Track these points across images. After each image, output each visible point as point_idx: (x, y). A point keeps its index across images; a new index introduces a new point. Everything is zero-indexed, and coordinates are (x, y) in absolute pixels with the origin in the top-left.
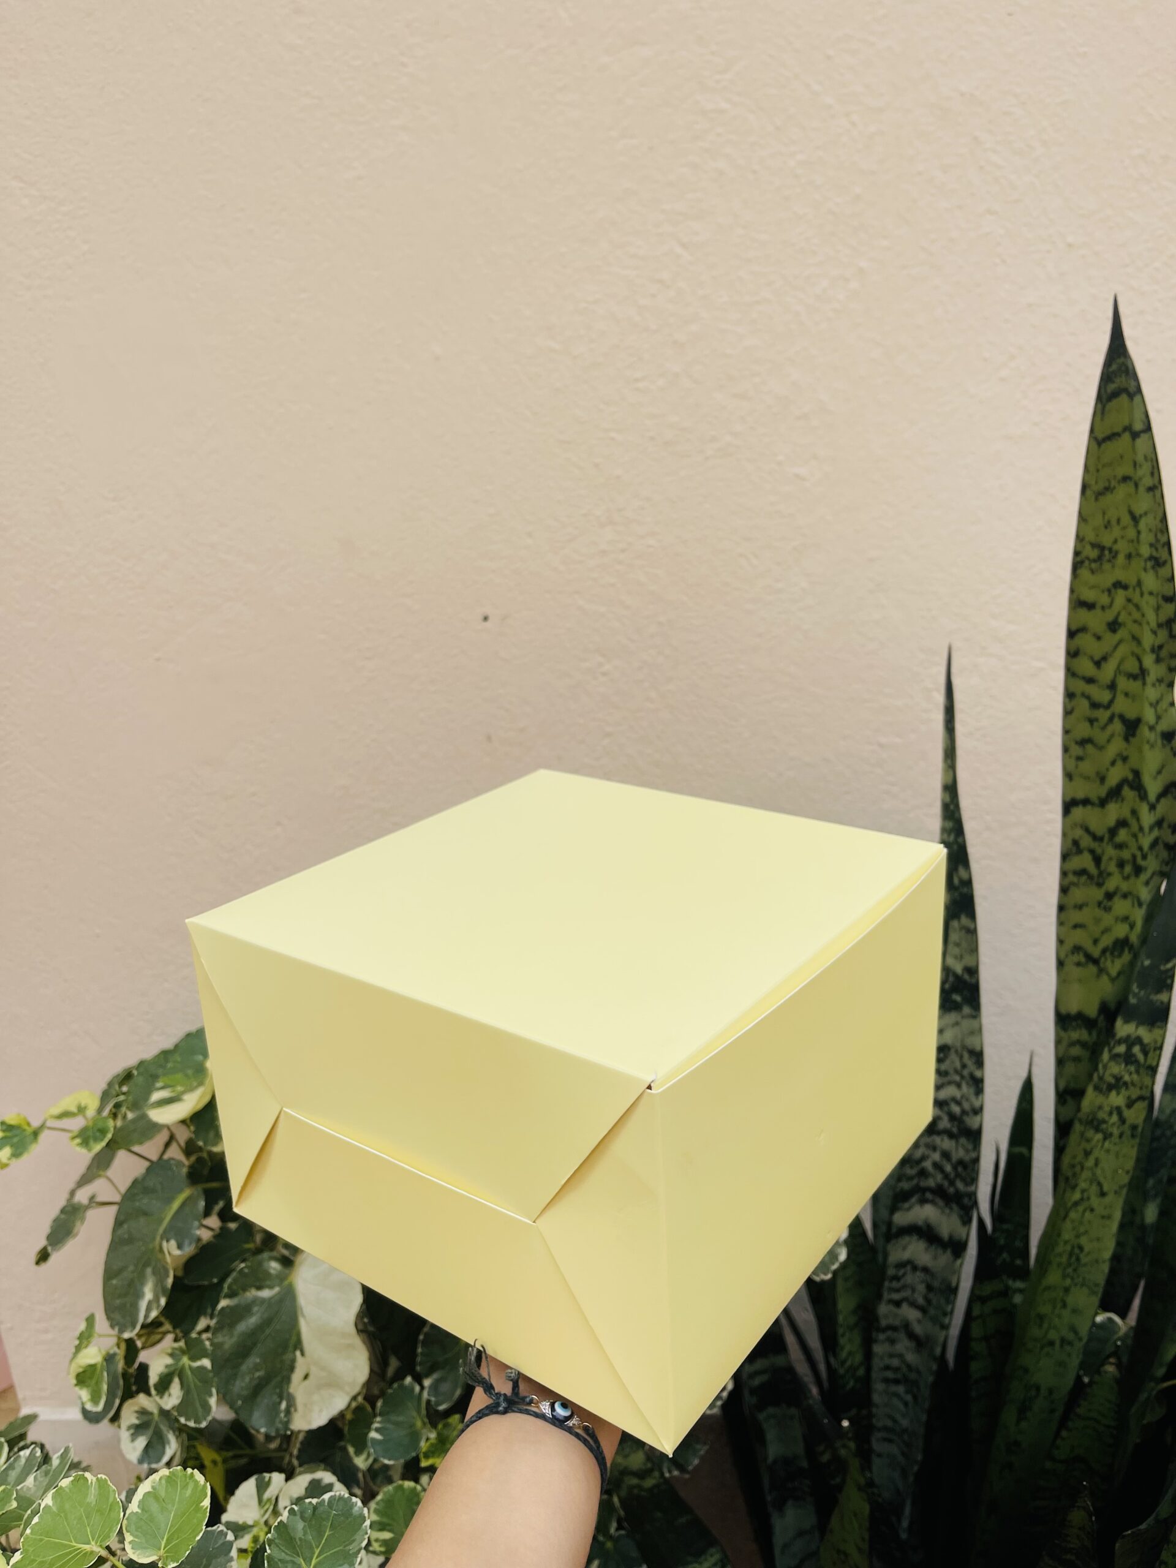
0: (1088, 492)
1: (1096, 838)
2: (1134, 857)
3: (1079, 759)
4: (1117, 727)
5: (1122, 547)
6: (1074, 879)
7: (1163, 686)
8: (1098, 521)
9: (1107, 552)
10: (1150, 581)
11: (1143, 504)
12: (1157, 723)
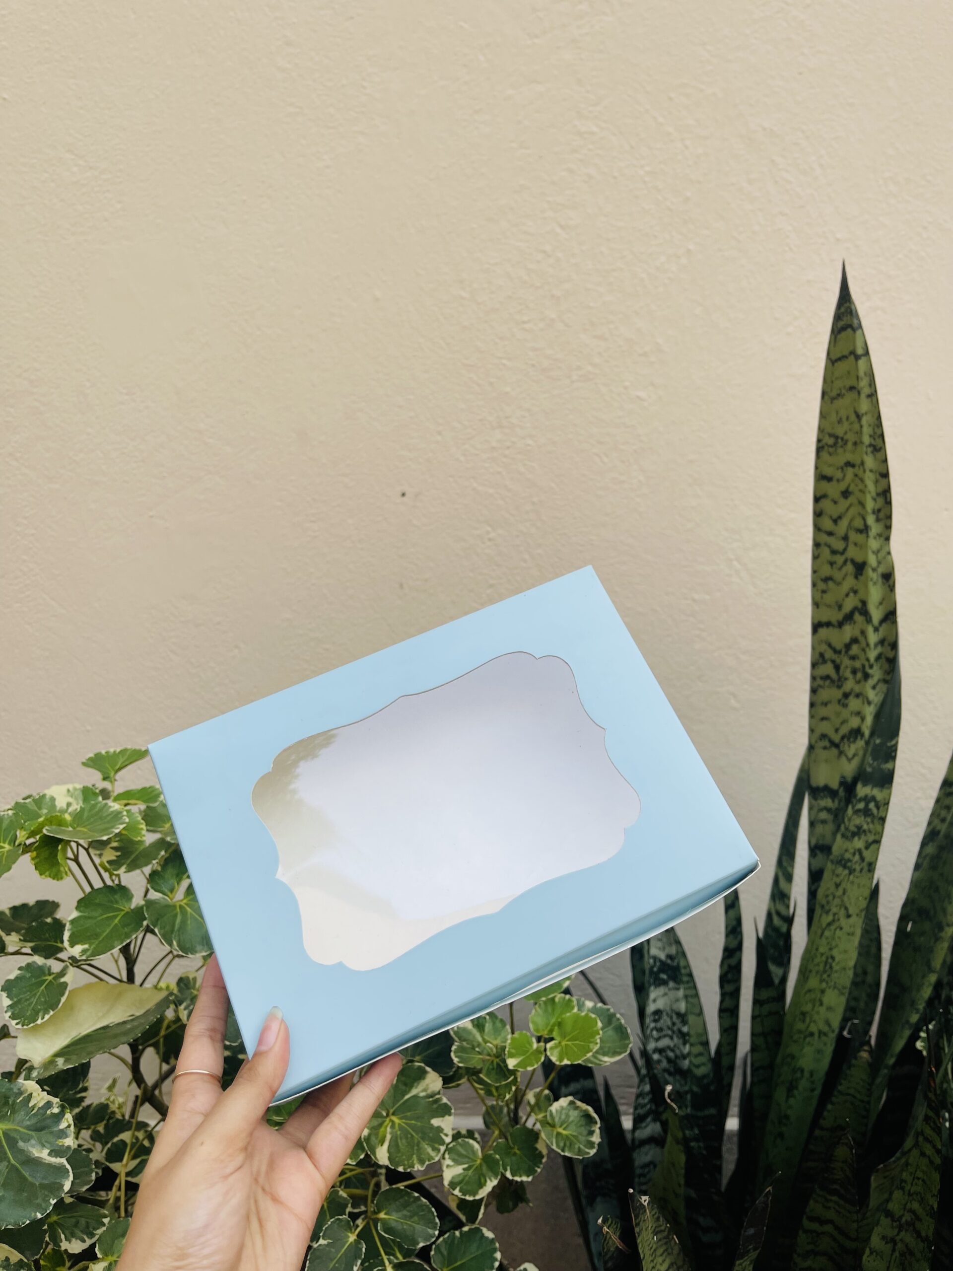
0: (826, 397)
1: (836, 652)
2: (863, 666)
3: (824, 592)
4: (849, 568)
5: (851, 437)
6: (821, 682)
7: (882, 539)
8: (833, 418)
9: (840, 441)
10: (870, 462)
11: (864, 406)
12: (878, 566)
